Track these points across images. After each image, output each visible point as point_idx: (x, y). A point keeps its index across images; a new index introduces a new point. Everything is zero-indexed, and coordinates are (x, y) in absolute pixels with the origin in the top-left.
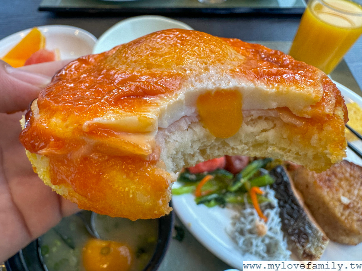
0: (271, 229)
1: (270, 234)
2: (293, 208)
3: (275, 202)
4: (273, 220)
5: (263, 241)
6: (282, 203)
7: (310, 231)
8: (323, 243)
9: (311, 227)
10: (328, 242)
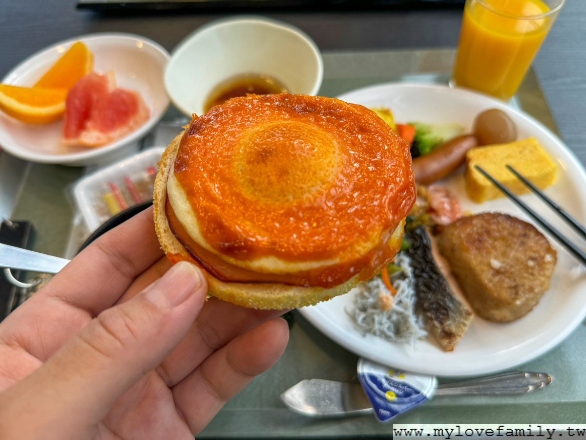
0: (400, 302)
1: (399, 309)
2: (431, 278)
3: (408, 270)
4: (403, 292)
5: (389, 318)
6: (417, 272)
7: (451, 305)
8: (466, 319)
9: (452, 300)
10: (472, 317)
